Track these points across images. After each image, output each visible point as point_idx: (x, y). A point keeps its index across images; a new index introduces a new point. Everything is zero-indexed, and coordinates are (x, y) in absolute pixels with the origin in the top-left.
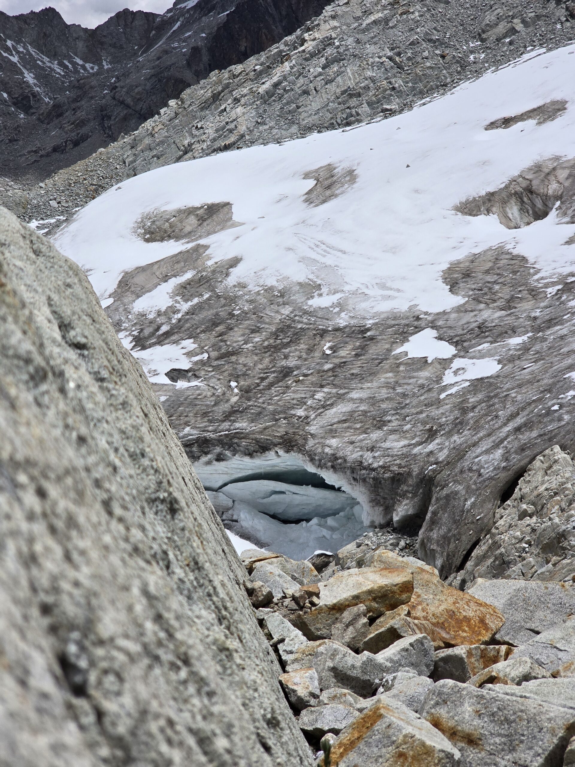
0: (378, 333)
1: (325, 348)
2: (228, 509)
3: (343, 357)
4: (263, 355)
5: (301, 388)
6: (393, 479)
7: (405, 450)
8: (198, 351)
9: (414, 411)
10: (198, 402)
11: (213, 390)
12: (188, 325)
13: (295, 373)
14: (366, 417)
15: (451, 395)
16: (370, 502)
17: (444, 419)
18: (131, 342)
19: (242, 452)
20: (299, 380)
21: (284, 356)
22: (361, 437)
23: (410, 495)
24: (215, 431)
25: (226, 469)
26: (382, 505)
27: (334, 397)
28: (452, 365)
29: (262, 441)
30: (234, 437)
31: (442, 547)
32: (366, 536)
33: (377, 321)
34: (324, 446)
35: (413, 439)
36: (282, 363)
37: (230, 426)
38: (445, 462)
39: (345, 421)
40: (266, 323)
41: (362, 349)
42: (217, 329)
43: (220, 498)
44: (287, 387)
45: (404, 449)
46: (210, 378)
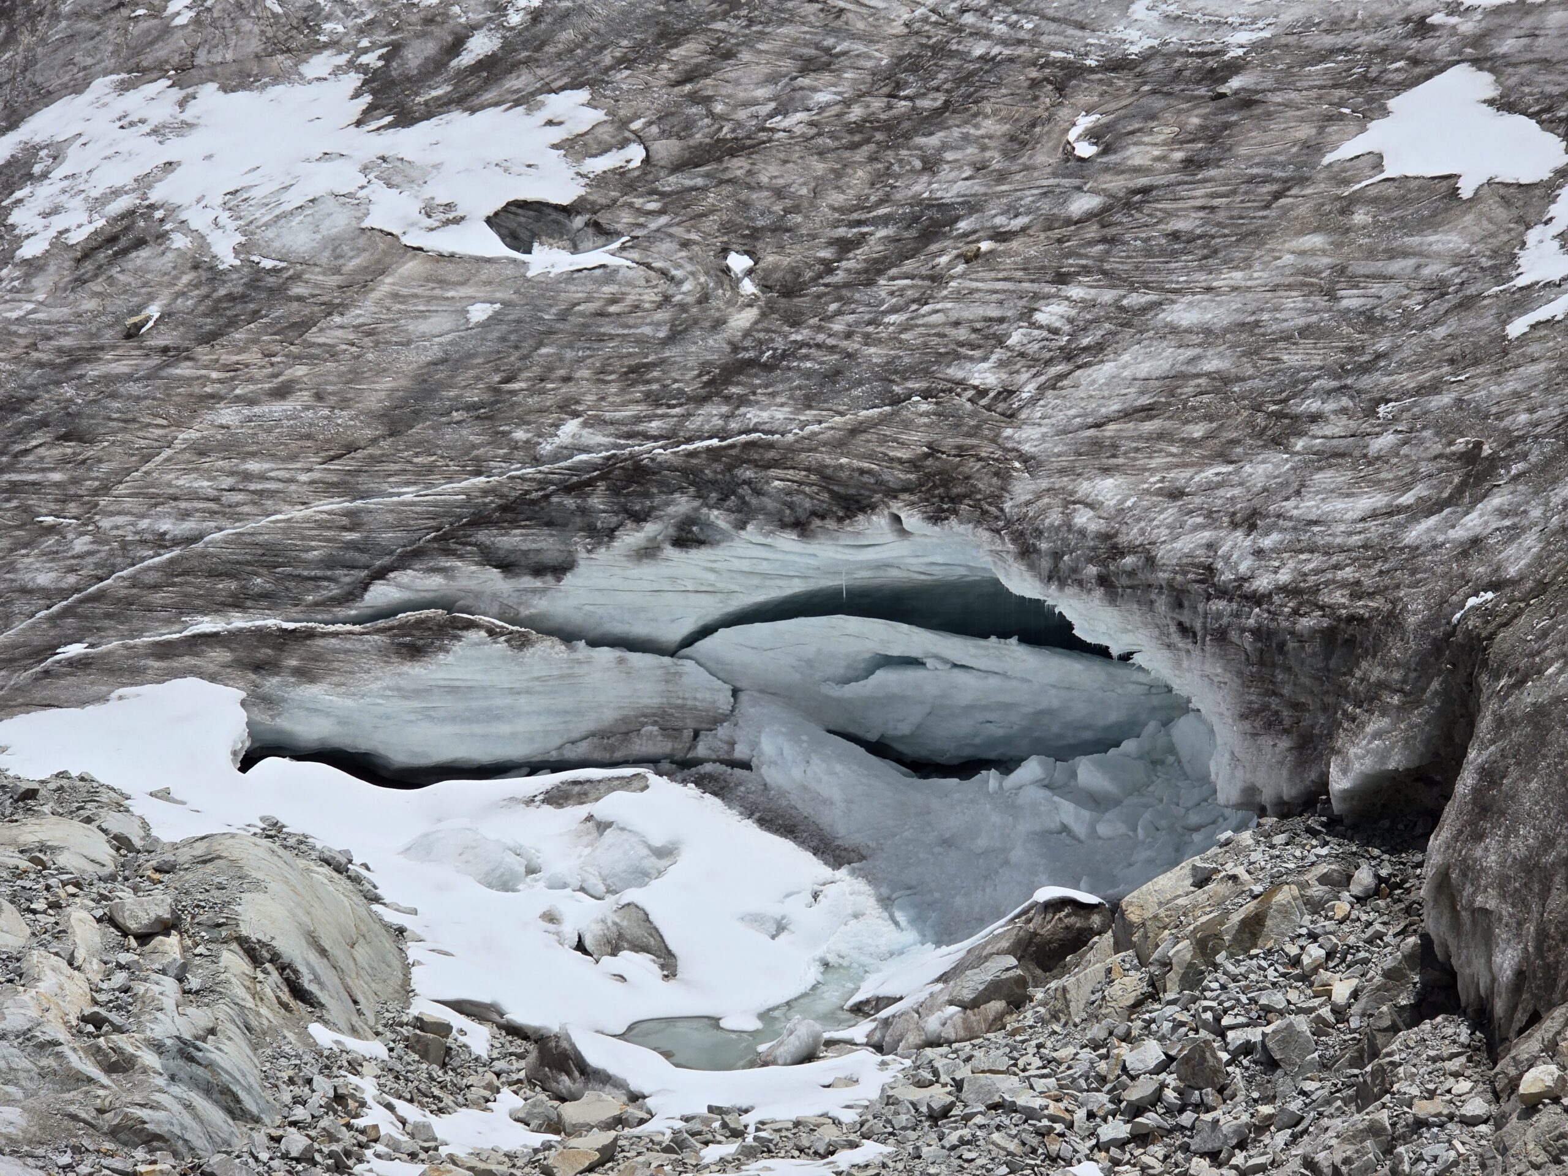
0: (1269, 83)
1: (1072, 136)
2: (716, 721)
3: (1138, 170)
4: (847, 154)
5: (984, 281)
6: (1329, 637)
7: (1375, 530)
8: (606, 134)
9: (1406, 380)
10: (608, 329)
11: (663, 286)
12: (568, 35)
13: (963, 225)
14: (1226, 399)
15: (1549, 323)
16: (1243, 717)
17: (1523, 418)
18: (357, 95)
19: (768, 514)
20: (977, 255)
21: (924, 160)
22: (1209, 473)
23: (1396, 700)
24: (670, 437)
25: (711, 577)
26: (1287, 731)
27: (1108, 318)
28: (1553, 210)
29: (844, 475)
30: (739, 462)
31: (1519, 900)
32: (1227, 843)
33: (1266, 34)
34: (1070, 501)
35: (1407, 487)
36: (917, 188)
37: (726, 417)
38: (1530, 584)
39: (1148, 412)
40: (854, 37)
41: (1212, 140)
42: (676, 53)
43: (686, 680)
44: (933, 278)
45: (1371, 524)
46: (652, 238)
